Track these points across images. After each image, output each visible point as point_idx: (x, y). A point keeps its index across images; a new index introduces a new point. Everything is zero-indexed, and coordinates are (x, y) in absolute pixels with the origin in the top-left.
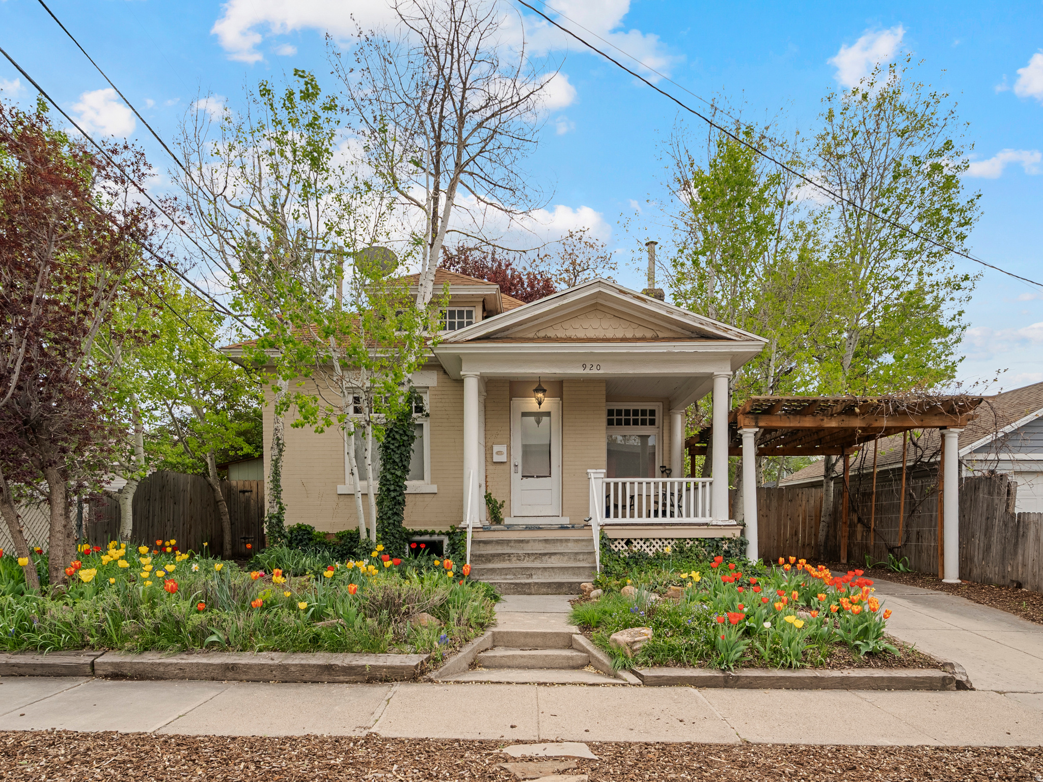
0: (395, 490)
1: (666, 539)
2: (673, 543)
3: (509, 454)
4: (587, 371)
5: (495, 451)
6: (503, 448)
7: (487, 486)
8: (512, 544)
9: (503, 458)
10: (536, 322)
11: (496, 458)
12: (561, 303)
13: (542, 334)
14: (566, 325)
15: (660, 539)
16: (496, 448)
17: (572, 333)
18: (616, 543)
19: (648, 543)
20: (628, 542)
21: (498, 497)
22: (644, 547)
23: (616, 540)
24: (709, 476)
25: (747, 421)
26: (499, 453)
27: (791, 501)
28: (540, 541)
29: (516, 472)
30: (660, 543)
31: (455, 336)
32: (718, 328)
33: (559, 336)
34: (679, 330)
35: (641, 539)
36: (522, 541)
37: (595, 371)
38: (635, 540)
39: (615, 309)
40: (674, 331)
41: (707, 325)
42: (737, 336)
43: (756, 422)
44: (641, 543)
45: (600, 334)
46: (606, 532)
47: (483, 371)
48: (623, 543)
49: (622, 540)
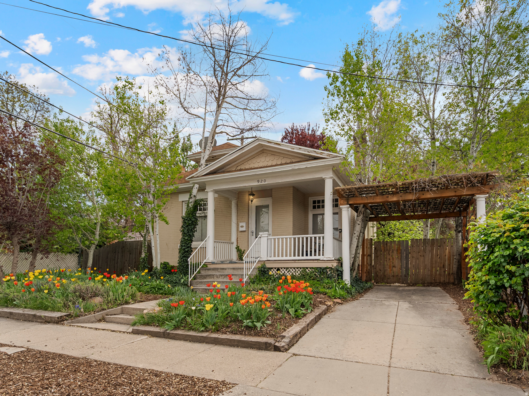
0: (185, 246)
1: (297, 268)
2: (301, 270)
3: (248, 227)
4: (260, 183)
5: (240, 226)
6: (244, 224)
7: (237, 243)
8: (219, 270)
9: (244, 229)
10: (236, 163)
11: (241, 229)
12: (242, 152)
13: (239, 168)
14: (250, 162)
15: (294, 268)
16: (241, 224)
17: (252, 166)
18: (272, 270)
19: (288, 270)
20: (278, 269)
21: (242, 248)
22: (286, 272)
23: (272, 268)
24: (323, 233)
25: (342, 202)
26: (242, 227)
27: (440, 246)
28: (231, 269)
29: (253, 235)
30: (294, 270)
31: (197, 174)
32: (317, 153)
33: (246, 168)
34: (303, 157)
35: (285, 268)
36: (223, 269)
37: (263, 183)
38: (282, 268)
39: (272, 151)
40: (301, 158)
41: (312, 152)
42: (328, 156)
43: (348, 202)
44: (285, 270)
45: (265, 164)
46: (266, 264)
47: (214, 189)
48: (275, 270)
49: (275, 268)
